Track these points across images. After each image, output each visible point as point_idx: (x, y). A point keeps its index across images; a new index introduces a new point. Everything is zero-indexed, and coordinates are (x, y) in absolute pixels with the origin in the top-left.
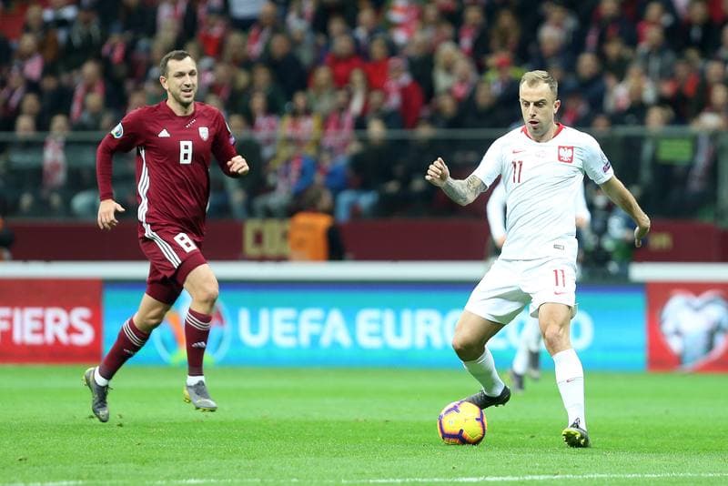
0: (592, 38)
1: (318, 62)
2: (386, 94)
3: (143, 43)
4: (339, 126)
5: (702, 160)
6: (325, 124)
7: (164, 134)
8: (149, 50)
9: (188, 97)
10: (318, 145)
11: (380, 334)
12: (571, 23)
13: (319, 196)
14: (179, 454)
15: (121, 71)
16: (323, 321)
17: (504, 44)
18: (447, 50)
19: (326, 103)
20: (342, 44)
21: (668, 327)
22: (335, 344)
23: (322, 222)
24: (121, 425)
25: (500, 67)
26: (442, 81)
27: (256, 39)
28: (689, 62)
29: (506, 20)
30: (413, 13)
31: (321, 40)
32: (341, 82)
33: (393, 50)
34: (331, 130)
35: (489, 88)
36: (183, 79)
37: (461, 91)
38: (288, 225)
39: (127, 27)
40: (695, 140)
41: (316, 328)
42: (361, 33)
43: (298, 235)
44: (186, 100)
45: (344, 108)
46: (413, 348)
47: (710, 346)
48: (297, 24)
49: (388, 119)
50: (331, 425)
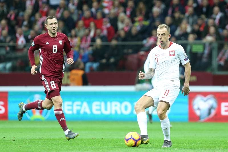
0: (170, 11)
1: (79, 19)
2: (102, 30)
3: (21, 13)
4: (86, 41)
5: (206, 52)
6: (82, 40)
7: (47, 43)
8: (23, 16)
9: (54, 31)
10: (79, 47)
11: (100, 110)
12: (163, 6)
13: (79, 64)
14: (33, 150)
15: (14, 23)
16: (81, 106)
17: (141, 13)
18: (122, 15)
19: (82, 33)
20: (87, 14)
21: (195, 107)
22: (85, 113)
23: (81, 73)
24: (14, 140)
25: (139, 21)
26: (120, 26)
27: (59, 12)
28: (202, 19)
29: (141, 5)
30: (110, 3)
31: (80, 12)
32: (87, 26)
33: (104, 15)
34: (84, 42)
35: (136, 28)
36: (52, 25)
37: (127, 29)
38: (69, 74)
39: (16, 8)
40: (204, 45)
41: (79, 108)
42: (93, 10)
43: (72, 77)
44: (53, 32)
45: (88, 35)
46: (111, 114)
47: (209, 113)
48: (72, 7)
49: (103, 38)
50: (84, 140)
